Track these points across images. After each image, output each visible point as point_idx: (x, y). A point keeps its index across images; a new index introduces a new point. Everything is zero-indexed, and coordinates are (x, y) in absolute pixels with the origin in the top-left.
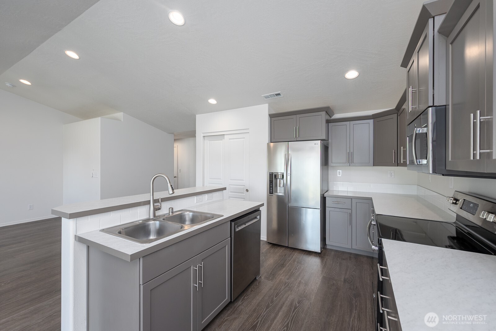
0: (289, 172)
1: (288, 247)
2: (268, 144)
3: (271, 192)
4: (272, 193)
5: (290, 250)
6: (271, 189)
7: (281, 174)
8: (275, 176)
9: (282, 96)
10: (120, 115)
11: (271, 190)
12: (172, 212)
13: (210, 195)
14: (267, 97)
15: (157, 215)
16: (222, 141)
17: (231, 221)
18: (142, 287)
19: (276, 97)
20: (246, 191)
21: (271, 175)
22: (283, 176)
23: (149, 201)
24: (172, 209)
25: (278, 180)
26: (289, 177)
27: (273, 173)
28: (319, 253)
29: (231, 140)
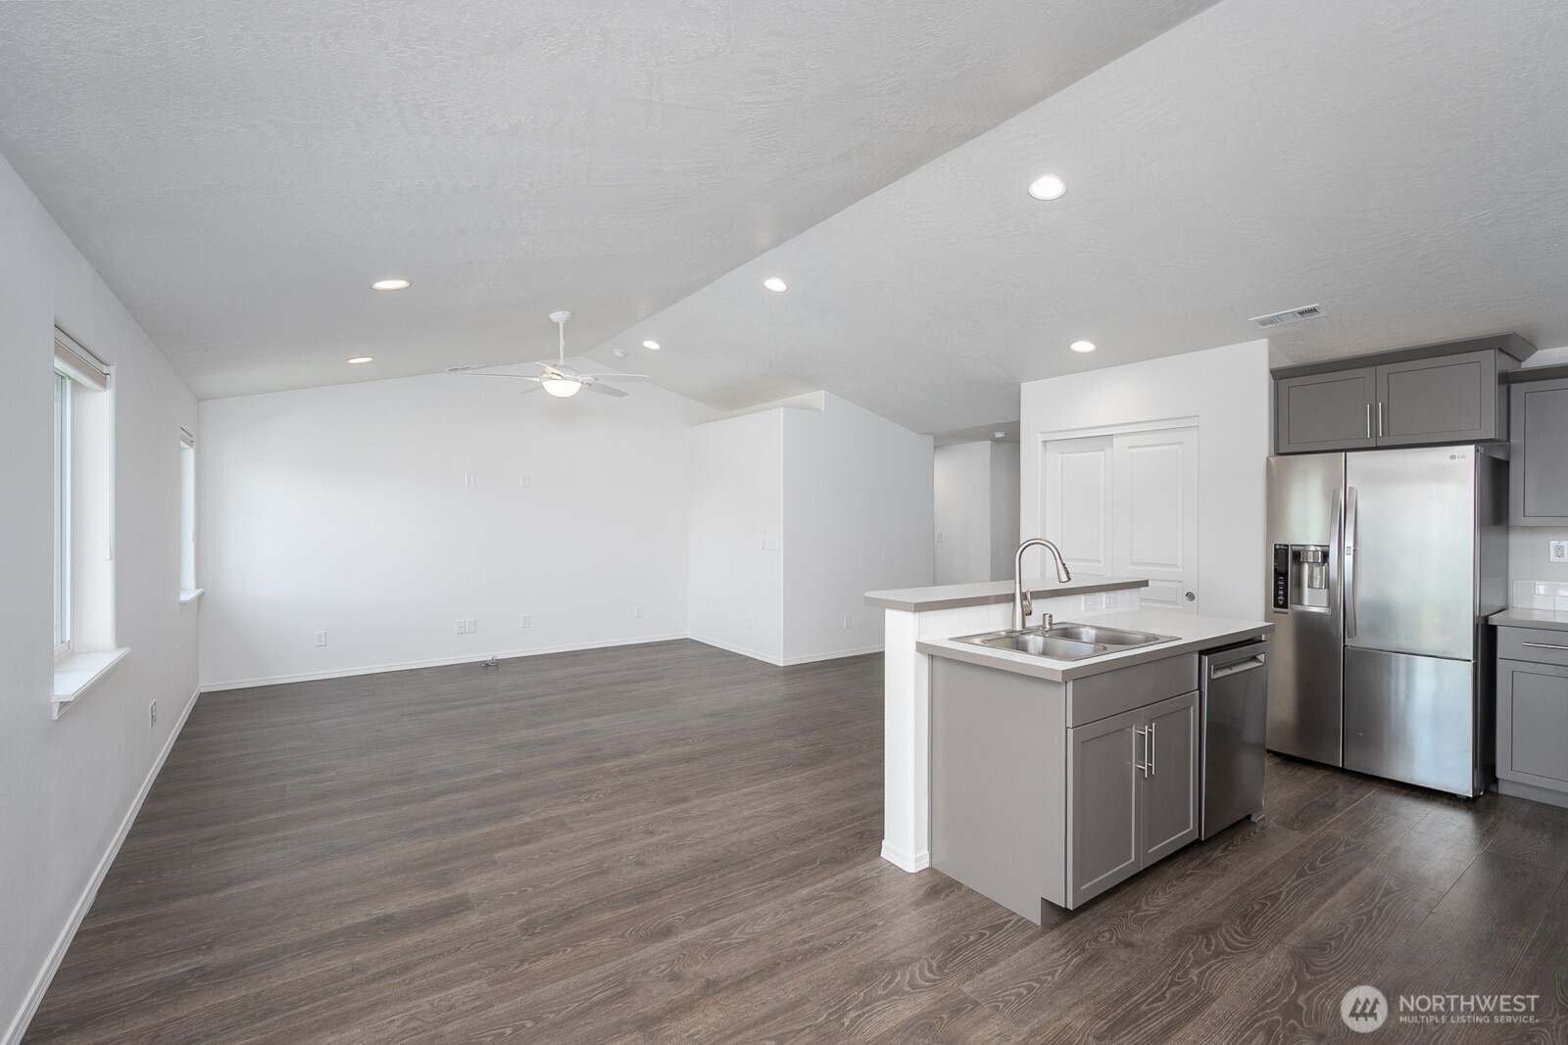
0: (1349, 543)
1: (1342, 771)
2: (1268, 459)
3: (1281, 603)
4: (1285, 606)
5: (1353, 779)
6: (1281, 592)
7: (1318, 548)
8: (1297, 556)
9: (1322, 313)
10: (817, 397)
11: (1281, 598)
12: (1050, 624)
13: (1113, 595)
14: (1263, 323)
15: (1027, 625)
16: (1102, 453)
17: (1202, 653)
18: (1071, 732)
19: (1300, 318)
20: (1186, 598)
21: (1280, 551)
22: (1326, 556)
23: (1014, 595)
24: (1051, 616)
25: (1306, 567)
26: (1348, 559)
27: (1287, 546)
28: (1468, 798)
29: (1134, 450)
